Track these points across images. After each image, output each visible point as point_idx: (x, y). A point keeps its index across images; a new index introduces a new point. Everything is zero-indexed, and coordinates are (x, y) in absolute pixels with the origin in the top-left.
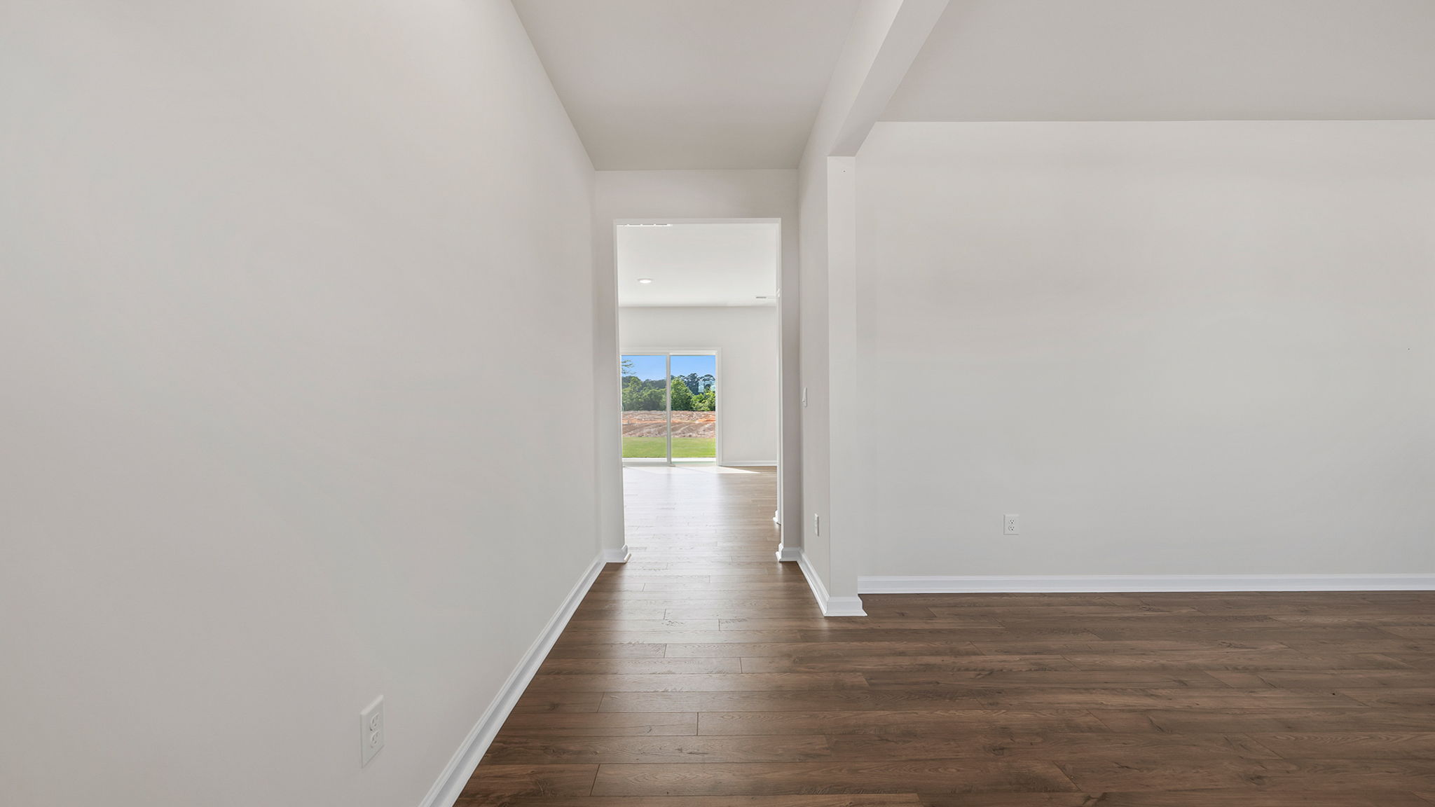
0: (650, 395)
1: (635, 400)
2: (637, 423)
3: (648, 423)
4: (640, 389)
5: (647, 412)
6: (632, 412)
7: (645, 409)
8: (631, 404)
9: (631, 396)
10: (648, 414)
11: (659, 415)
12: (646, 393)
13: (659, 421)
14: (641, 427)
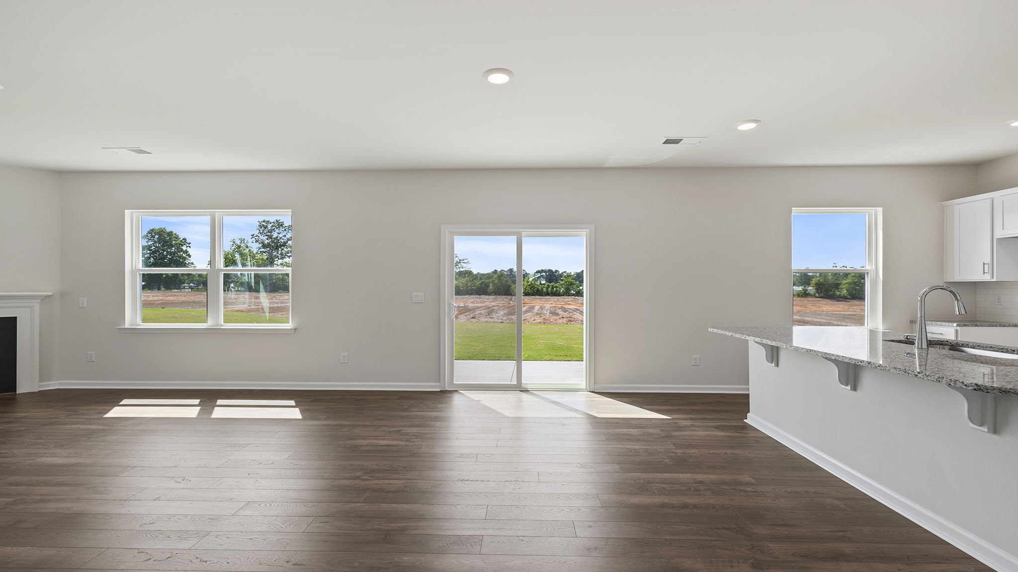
0: (481, 284)
1: (469, 287)
2: (471, 305)
3: (480, 305)
4: (473, 279)
5: (478, 296)
6: (467, 296)
7: (477, 294)
8: (466, 290)
9: (467, 284)
10: (479, 298)
11: (487, 299)
12: (478, 283)
13: (487, 304)
14: (474, 309)
